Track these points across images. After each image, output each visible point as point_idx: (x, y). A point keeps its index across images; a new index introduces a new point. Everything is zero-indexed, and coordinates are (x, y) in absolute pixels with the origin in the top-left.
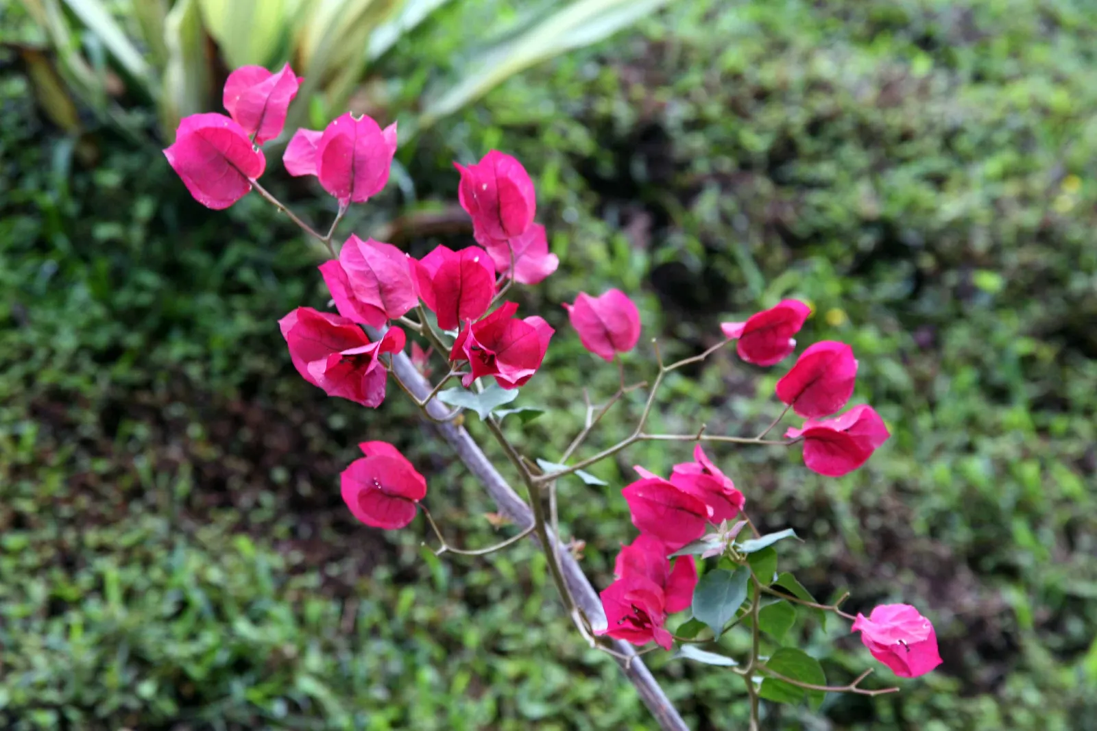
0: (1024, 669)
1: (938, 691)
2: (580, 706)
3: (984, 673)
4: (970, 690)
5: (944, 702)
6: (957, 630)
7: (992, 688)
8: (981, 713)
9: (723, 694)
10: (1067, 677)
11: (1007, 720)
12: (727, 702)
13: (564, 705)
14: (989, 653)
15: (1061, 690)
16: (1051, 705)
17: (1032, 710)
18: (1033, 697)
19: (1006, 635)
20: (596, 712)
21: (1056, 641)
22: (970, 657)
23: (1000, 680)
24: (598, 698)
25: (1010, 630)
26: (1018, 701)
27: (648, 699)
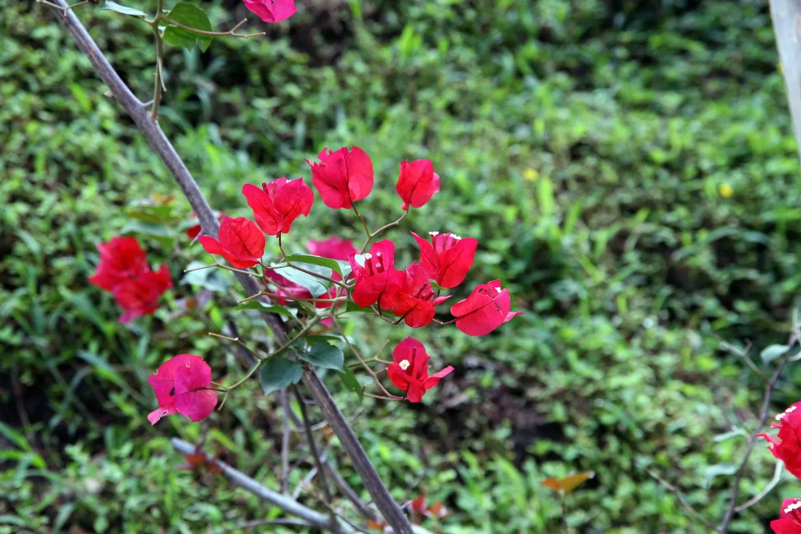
0: (355, 48)
1: (293, 63)
2: (30, 69)
3: (327, 51)
4: (316, 62)
5: (298, 70)
6: (308, 19)
7: (332, 61)
8: (324, 79)
9: (137, 62)
10: (386, 53)
11: (343, 84)
12: (141, 69)
13: (17, 68)
14: (331, 36)
15: (381, 63)
16: (372, 73)
17: (360, 77)
18: (360, 67)
19: (343, 23)
20: (42, 74)
21: (378, 28)
22: (317, 39)
23: (338, 56)
24: (43, 64)
25: (345, 19)
26: (351, 71)
27: (80, 43)
